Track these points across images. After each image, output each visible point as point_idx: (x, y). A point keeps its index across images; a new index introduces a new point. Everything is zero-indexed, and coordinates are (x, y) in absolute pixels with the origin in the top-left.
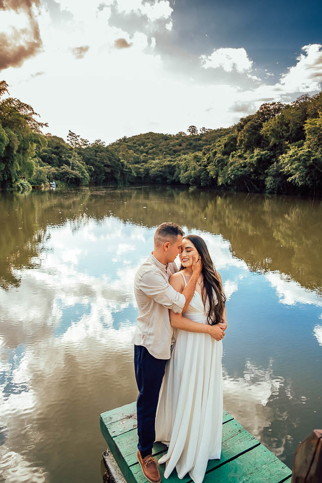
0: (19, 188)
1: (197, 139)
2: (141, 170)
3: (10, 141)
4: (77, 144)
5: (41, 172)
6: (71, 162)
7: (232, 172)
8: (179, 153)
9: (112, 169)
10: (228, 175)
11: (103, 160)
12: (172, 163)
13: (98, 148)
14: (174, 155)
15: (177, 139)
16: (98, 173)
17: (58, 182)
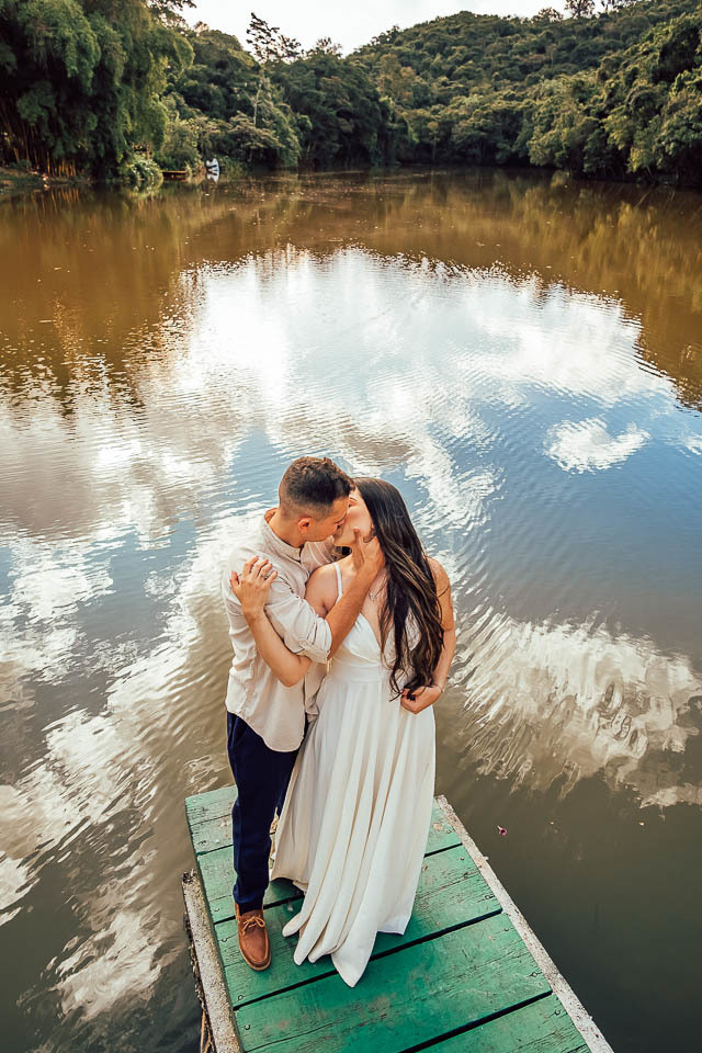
0: (133, 177)
1: (588, 29)
2: (432, 125)
3: (104, 52)
4: (271, 52)
5: (182, 134)
6: (255, 105)
7: (672, 134)
8: (537, 74)
9: (357, 121)
10: (660, 141)
11: (335, 97)
12: (514, 103)
13: (323, 63)
14: (522, 80)
15: (534, 32)
16: (322, 133)
17: (226, 159)
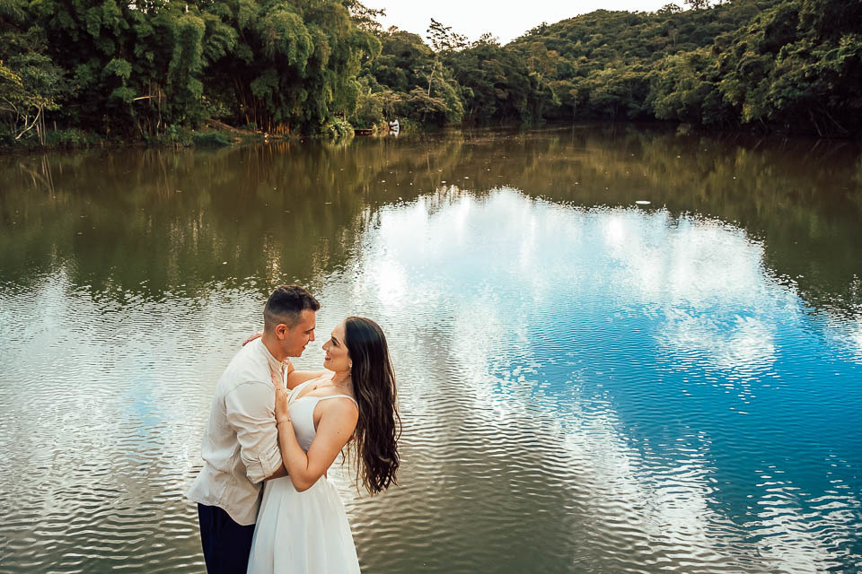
0: (331, 134)
1: (705, 17)
2: (571, 92)
4: (445, 44)
5: (371, 103)
6: (430, 81)
7: (780, 92)
8: (661, 52)
9: (510, 90)
10: (768, 98)
11: (493, 74)
12: (642, 73)
13: (485, 51)
14: (649, 56)
15: (658, 21)
16: (482, 100)
17: (405, 120)
